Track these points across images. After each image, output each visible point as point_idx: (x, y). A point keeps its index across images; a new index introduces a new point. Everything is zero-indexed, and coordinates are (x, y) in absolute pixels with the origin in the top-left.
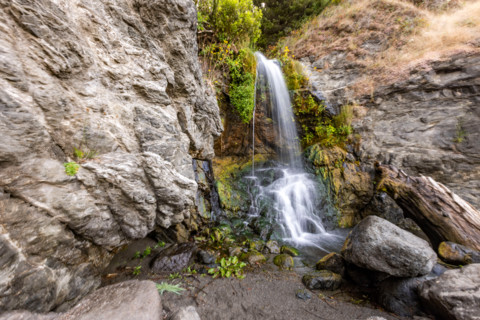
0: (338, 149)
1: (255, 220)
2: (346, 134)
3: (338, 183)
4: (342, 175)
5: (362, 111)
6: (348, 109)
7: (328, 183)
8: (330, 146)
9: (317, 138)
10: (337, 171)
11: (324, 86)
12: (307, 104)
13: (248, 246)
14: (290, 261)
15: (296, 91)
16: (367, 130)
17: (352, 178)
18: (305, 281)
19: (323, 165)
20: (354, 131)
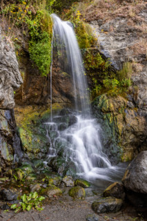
0: (121, 98)
1: (53, 159)
2: (127, 86)
3: (121, 126)
4: (124, 119)
5: (140, 67)
6: (128, 65)
7: (113, 126)
8: (115, 96)
9: (104, 89)
10: (120, 116)
11: (110, 45)
12: (96, 61)
13: (47, 182)
14: (82, 191)
15: (87, 49)
16: (143, 83)
17: (132, 122)
18: (94, 207)
19: (109, 111)
20: (133, 84)
